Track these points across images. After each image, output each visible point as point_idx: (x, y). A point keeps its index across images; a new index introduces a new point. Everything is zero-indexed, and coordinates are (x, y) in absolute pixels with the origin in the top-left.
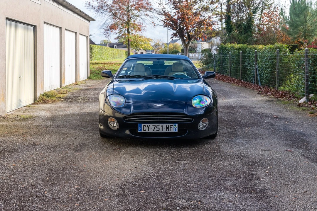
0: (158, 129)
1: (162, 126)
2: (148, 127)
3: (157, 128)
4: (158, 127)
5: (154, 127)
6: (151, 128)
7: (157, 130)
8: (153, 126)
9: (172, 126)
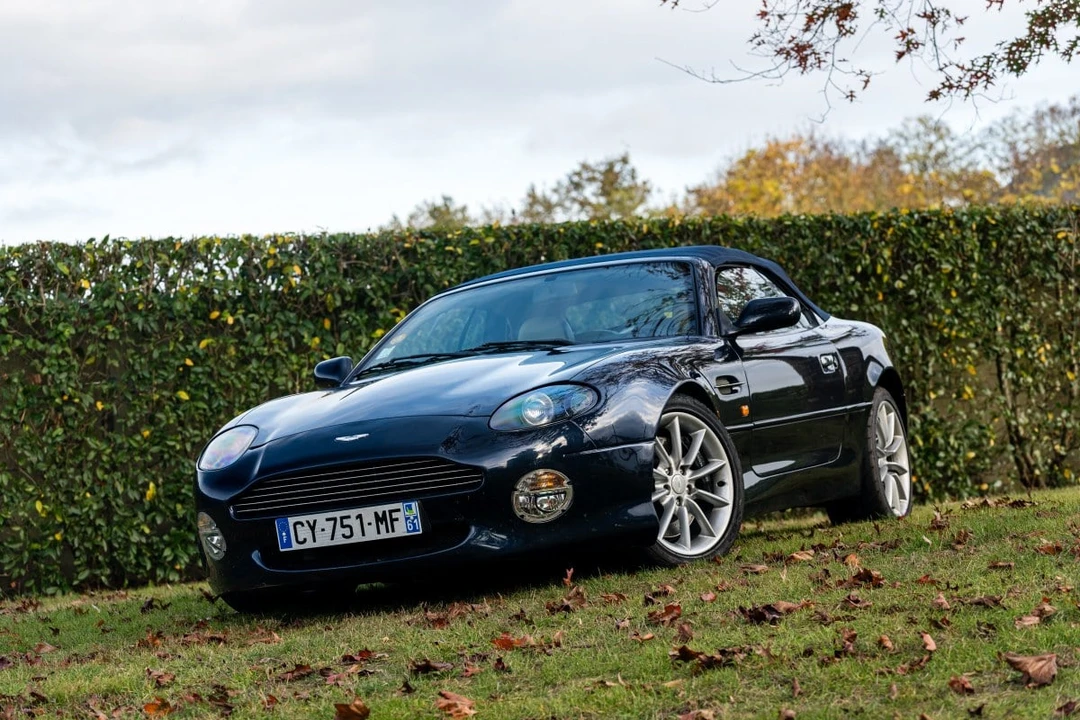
0: (347, 532)
1: (359, 517)
2: (313, 528)
3: (343, 526)
4: (346, 522)
5: (333, 522)
6: (323, 530)
7: (344, 536)
8: (328, 520)
9: (398, 510)
